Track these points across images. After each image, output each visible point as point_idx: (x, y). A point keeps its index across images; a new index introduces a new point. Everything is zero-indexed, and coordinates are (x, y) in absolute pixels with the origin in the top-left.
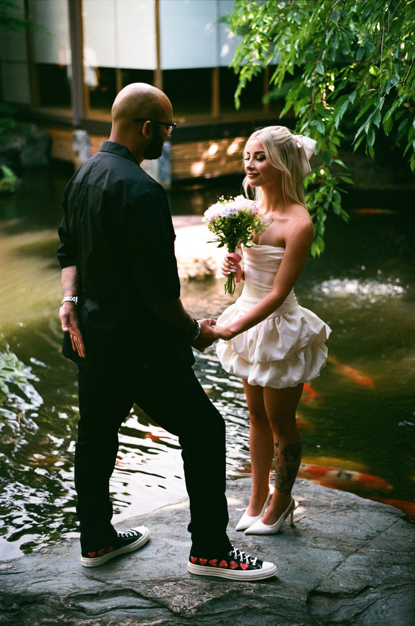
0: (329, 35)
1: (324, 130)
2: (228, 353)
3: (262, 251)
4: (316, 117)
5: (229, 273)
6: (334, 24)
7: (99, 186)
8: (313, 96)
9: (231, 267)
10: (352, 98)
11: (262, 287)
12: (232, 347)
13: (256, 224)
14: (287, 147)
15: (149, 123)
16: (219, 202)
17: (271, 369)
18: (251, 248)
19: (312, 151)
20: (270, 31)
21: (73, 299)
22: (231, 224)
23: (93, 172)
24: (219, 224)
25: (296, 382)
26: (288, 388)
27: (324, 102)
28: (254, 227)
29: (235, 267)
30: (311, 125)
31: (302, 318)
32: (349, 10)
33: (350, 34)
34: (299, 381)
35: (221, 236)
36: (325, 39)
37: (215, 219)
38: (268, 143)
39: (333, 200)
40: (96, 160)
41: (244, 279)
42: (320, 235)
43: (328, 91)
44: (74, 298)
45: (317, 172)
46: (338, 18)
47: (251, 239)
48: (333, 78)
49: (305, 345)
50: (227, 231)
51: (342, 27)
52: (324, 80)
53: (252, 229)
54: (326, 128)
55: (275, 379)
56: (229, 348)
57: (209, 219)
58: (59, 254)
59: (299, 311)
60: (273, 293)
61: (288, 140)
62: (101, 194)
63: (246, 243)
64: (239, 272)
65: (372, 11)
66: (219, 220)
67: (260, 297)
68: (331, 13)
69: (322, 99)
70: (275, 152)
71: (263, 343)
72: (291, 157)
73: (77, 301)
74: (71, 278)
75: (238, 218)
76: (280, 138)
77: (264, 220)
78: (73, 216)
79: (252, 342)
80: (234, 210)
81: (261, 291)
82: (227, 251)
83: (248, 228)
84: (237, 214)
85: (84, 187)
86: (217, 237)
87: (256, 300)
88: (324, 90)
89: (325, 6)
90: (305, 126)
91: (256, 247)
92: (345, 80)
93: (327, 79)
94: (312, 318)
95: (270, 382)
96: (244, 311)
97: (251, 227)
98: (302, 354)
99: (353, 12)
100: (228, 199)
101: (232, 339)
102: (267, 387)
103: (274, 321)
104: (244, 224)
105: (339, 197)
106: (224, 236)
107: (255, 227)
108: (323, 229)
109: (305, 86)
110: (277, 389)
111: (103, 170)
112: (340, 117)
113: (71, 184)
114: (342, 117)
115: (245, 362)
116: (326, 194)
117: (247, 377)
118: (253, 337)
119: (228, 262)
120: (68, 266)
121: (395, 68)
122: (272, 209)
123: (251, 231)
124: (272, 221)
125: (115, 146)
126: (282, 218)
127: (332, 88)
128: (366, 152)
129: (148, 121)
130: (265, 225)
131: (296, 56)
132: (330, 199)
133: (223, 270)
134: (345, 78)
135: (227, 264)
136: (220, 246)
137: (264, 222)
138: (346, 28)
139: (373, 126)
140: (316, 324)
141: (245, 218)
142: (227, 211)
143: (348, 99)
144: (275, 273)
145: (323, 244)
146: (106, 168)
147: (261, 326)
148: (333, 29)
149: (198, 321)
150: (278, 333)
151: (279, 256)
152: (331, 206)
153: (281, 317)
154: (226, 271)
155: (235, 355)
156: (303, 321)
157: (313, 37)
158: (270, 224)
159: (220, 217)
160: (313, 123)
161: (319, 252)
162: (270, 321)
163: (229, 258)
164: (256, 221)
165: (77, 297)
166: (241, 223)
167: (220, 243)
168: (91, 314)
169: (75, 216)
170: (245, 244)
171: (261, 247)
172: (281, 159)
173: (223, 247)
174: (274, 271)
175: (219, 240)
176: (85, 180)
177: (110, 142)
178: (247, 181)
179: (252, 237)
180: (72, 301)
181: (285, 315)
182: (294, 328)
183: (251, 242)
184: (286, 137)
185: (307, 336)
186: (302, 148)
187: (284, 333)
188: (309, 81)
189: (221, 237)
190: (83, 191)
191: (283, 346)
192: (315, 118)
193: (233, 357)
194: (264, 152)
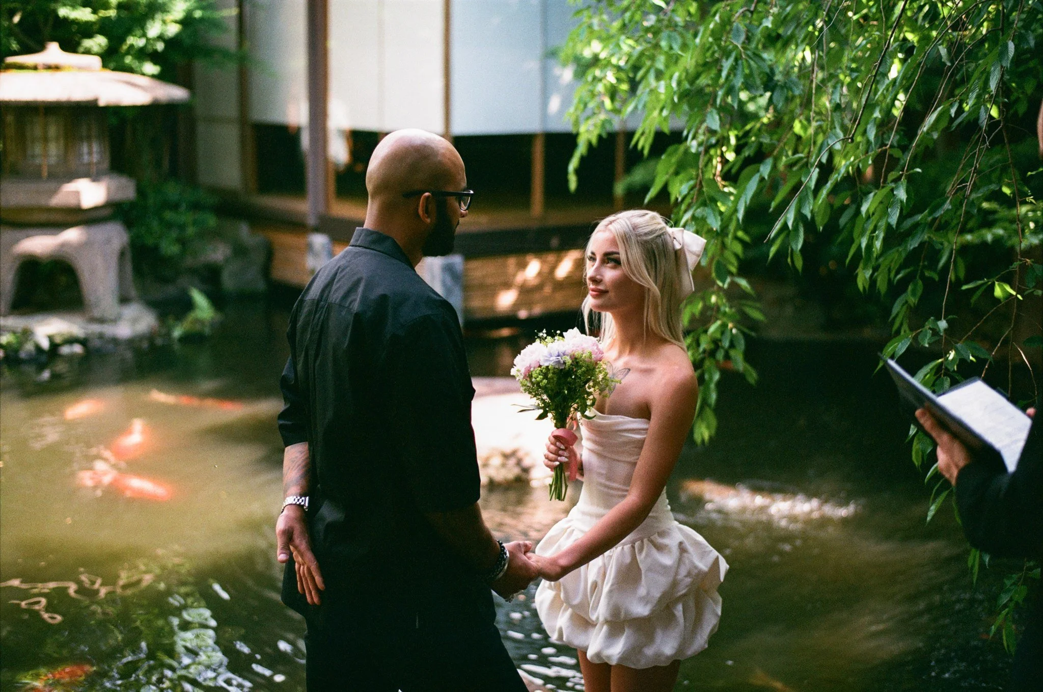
0: (727, 65)
1: (719, 223)
2: (555, 605)
3: (611, 425)
4: (706, 201)
5: (557, 463)
6: (737, 47)
7: (347, 305)
8: (701, 166)
9: (561, 452)
10: (765, 169)
11: (612, 488)
12: (562, 595)
13: (601, 376)
14: (658, 247)
15: (428, 197)
16: (538, 341)
17: (627, 632)
18: (594, 419)
19: (698, 256)
20: (631, 62)
21: (300, 501)
22: (559, 379)
23: (338, 282)
24: (538, 379)
25: (668, 658)
26: (655, 668)
27: (719, 179)
28: (596, 383)
29: (566, 454)
30: (696, 215)
31: (681, 543)
32: (761, 24)
33: (761, 63)
34: (672, 656)
35: (542, 399)
36: (720, 71)
37: (532, 369)
38: (626, 238)
39: (732, 345)
40: (343, 262)
41: (582, 475)
42: (709, 406)
43: (725, 161)
44: (303, 498)
45: (705, 299)
46: (743, 38)
47: (593, 405)
48: (733, 141)
49: (684, 592)
50: (552, 390)
51: (749, 52)
52: (718, 142)
53: (594, 387)
54: (722, 220)
55: (633, 651)
56: (557, 596)
57: (523, 371)
58: (281, 422)
59: (677, 530)
60: (632, 498)
61: (659, 236)
62: (351, 318)
63: (585, 412)
64: (573, 463)
65: (796, 27)
66: (538, 372)
67: (608, 506)
68: (731, 30)
69: (714, 175)
70: (636, 254)
71: (615, 587)
72: (662, 264)
73: (307, 505)
74: (298, 463)
75: (569, 369)
76: (646, 231)
77: (615, 371)
78: (303, 355)
79: (595, 585)
80: (564, 354)
81: (608, 495)
82: (554, 425)
83: (587, 386)
84: (569, 361)
85: (323, 307)
86: (535, 401)
87: (601, 510)
88: (719, 159)
89: (720, 17)
90: (687, 216)
91: (600, 418)
92: (753, 142)
93: (723, 141)
94: (697, 544)
95: (624, 657)
96: (582, 531)
97: (591, 384)
98: (680, 607)
99: (767, 27)
100: (553, 336)
101: (561, 580)
102: (619, 666)
103: (633, 547)
104: (580, 378)
105: (742, 342)
106: (548, 400)
107: (599, 382)
108: (713, 397)
109: (687, 151)
110: (635, 670)
111: (355, 278)
112: (746, 202)
113: (302, 301)
114: (748, 202)
115: (583, 622)
116: (718, 336)
117: (587, 648)
118: (598, 577)
119: (555, 444)
120: (295, 443)
121: (835, 120)
122: (628, 351)
123: (592, 390)
124: (628, 372)
125: (374, 236)
126: (644, 366)
127: (731, 156)
128: (789, 260)
129: (427, 194)
130: (617, 379)
131: (673, 100)
132: (726, 344)
133: (547, 458)
134: (753, 139)
135: (552, 447)
136: (541, 417)
137: (614, 374)
138: (754, 54)
139: (800, 216)
140: (703, 554)
141: (581, 367)
142: (551, 356)
143: (758, 171)
144: (635, 464)
145: (713, 422)
146: (359, 276)
147: (611, 557)
148: (733, 55)
149: (504, 545)
150: (639, 569)
151: (638, 433)
152: (727, 357)
153: (645, 540)
154: (551, 460)
155: (565, 610)
156: (682, 549)
157: (701, 69)
158: (623, 378)
159: (540, 366)
160: (700, 212)
161: (706, 435)
162: (627, 548)
163: (557, 438)
164: (600, 372)
165: (307, 498)
166: (576, 376)
167: (541, 411)
168: (330, 526)
169: (306, 355)
170: (583, 413)
171: (609, 419)
172: (646, 266)
173: (546, 419)
174: (632, 459)
175: (539, 408)
176: (325, 296)
177: (367, 230)
178: (589, 303)
179: (594, 400)
180: (300, 505)
181: (652, 537)
182: (667, 560)
183: (593, 409)
184: (656, 230)
185: (689, 574)
186: (682, 250)
187: (649, 570)
188: (694, 143)
189: (543, 401)
190: (321, 315)
191: (648, 593)
192: (704, 204)
193: (563, 613)
194: (618, 253)
